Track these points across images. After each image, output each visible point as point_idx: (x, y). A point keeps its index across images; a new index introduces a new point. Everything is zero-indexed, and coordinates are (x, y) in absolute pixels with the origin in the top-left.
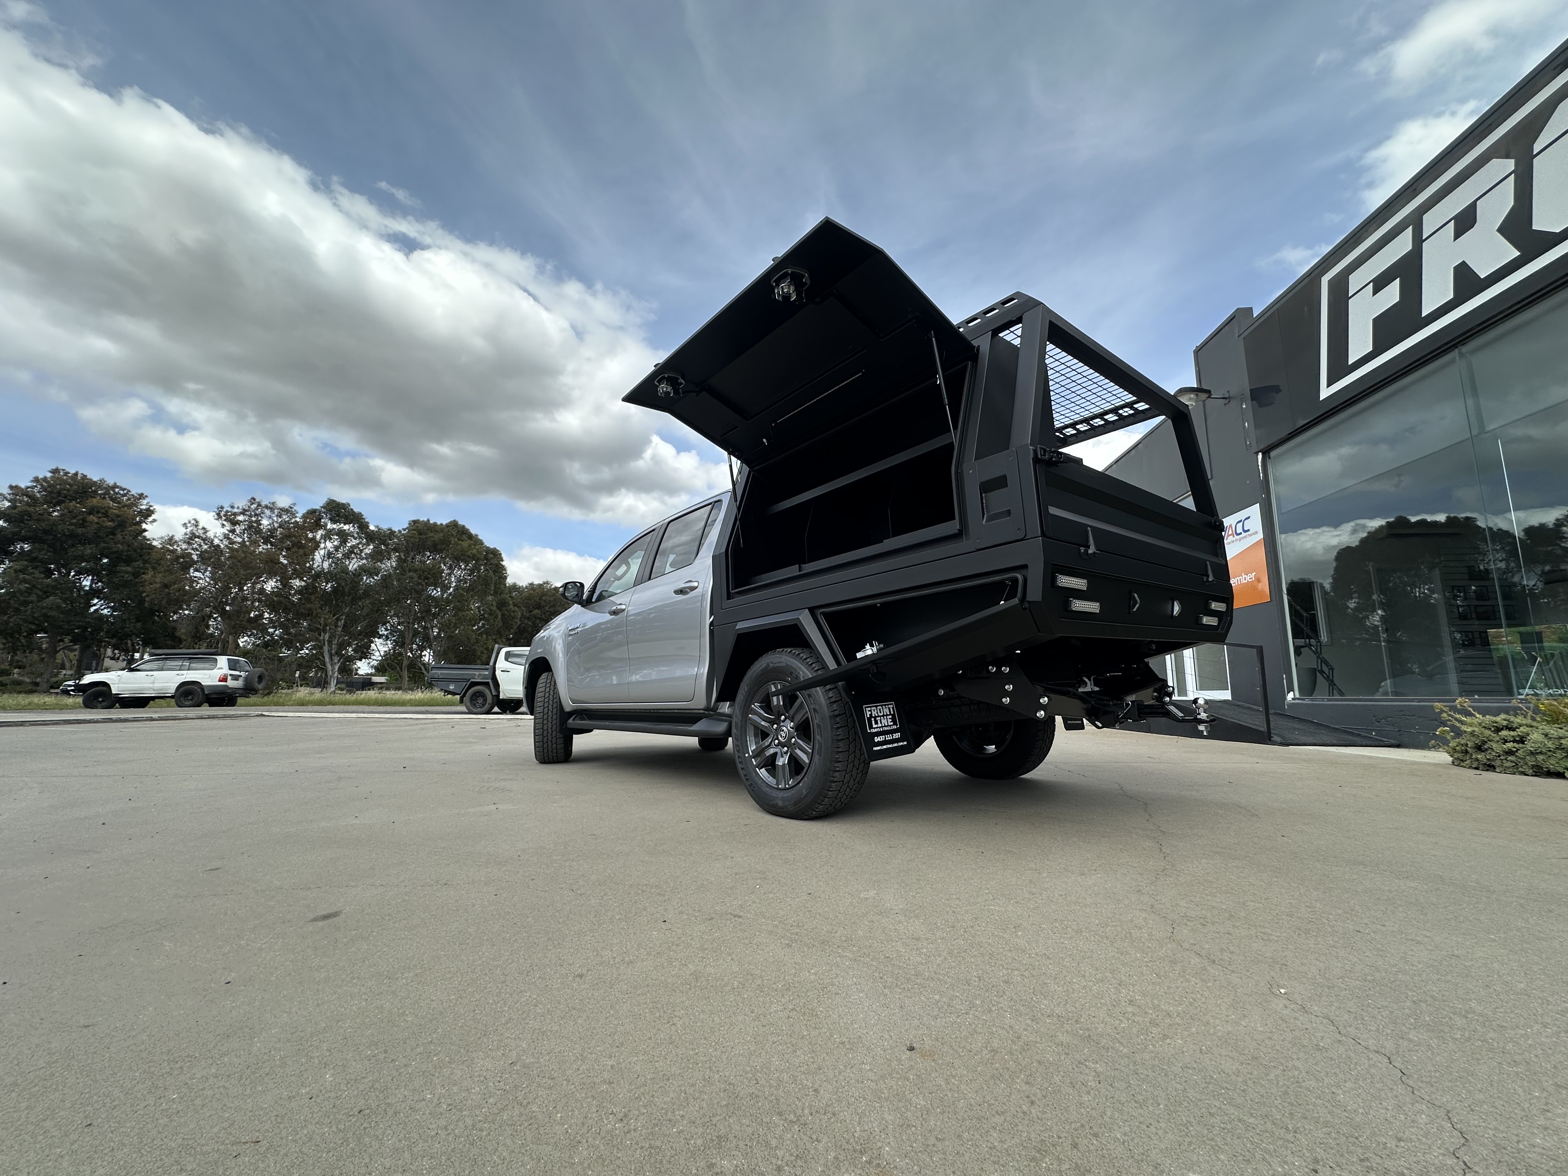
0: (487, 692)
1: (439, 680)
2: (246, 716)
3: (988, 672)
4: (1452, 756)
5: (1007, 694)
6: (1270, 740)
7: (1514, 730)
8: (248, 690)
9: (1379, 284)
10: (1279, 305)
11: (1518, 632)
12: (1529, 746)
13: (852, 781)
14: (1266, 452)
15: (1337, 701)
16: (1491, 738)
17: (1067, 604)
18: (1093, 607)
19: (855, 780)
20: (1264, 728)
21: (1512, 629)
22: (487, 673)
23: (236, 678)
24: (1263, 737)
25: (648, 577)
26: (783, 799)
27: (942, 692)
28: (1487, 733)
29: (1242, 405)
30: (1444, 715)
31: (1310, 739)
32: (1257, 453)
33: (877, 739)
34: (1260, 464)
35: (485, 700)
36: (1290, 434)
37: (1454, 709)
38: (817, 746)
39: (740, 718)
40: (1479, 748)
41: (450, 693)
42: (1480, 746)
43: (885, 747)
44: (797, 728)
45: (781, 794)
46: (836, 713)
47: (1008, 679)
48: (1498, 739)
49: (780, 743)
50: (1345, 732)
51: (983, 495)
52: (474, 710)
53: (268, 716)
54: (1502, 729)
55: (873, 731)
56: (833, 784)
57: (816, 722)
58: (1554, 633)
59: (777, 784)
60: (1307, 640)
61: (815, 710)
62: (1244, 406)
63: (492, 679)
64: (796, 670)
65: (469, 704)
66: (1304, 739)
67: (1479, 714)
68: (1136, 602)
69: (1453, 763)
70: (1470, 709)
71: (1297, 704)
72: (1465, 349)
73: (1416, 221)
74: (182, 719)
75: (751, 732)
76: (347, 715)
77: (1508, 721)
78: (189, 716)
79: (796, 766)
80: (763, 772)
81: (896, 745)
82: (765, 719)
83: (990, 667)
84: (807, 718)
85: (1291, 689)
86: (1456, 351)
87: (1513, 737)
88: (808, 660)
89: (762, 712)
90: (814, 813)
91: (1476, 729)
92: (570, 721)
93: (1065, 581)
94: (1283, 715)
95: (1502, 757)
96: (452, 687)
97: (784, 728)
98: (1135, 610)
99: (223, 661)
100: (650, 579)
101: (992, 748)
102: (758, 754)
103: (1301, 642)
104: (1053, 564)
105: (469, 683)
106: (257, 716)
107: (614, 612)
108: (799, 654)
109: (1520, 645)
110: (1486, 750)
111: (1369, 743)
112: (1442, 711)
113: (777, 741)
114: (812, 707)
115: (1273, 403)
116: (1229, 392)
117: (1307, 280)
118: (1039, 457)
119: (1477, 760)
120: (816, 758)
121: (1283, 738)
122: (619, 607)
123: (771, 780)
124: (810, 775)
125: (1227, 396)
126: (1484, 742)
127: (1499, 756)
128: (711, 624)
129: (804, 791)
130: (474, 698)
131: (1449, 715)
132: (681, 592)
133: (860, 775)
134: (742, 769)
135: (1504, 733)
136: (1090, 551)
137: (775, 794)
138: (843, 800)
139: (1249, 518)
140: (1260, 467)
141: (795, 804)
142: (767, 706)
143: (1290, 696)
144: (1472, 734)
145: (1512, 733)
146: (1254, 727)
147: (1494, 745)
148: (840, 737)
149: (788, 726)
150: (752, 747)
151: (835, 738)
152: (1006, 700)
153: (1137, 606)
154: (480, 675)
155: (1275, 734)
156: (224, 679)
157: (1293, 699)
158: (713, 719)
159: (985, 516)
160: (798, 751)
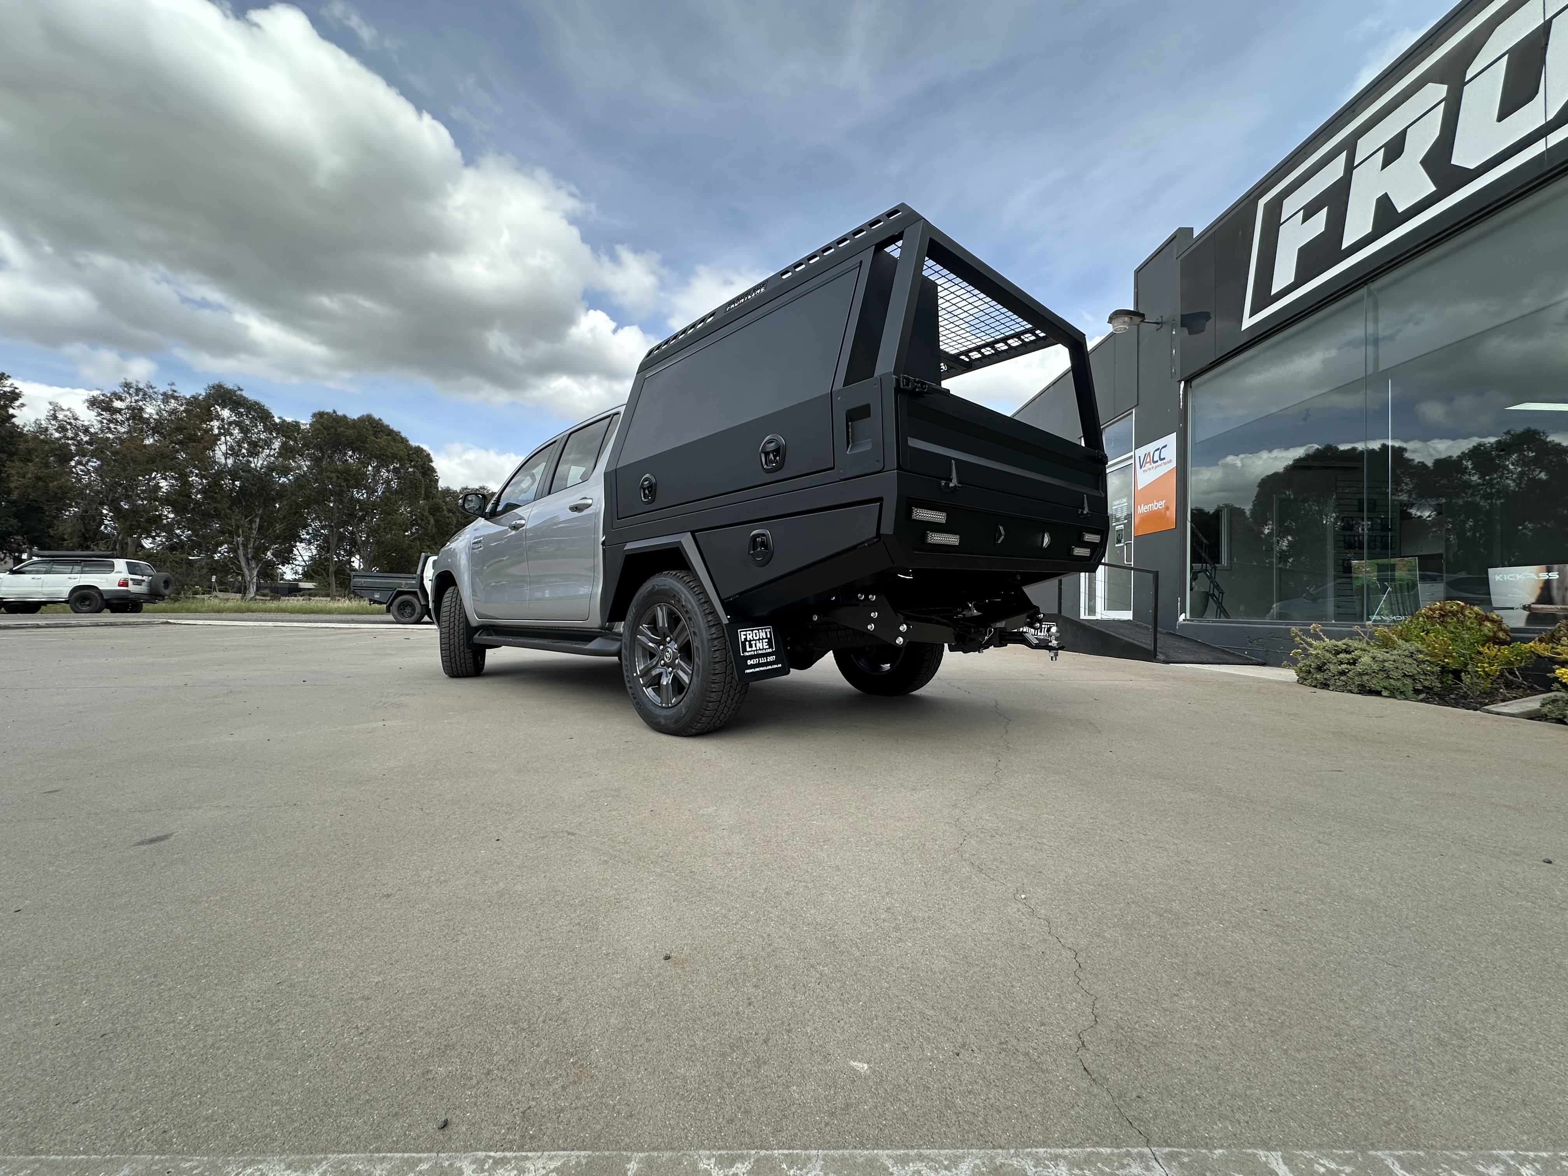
0: (415, 601)
1: (362, 588)
2: (149, 623)
3: (858, 599)
4: (1298, 675)
5: (872, 620)
6: (1155, 658)
7: (1350, 654)
8: (154, 595)
9: (1310, 211)
10: (1216, 227)
11: (1377, 564)
12: (1359, 668)
13: (729, 701)
14: (1188, 381)
15: (1222, 623)
16: (1330, 660)
17: (925, 536)
18: (953, 540)
19: (732, 700)
20: (1151, 648)
21: (1373, 561)
22: (414, 582)
23: (138, 583)
24: (1149, 655)
25: (547, 492)
26: (665, 717)
27: (815, 618)
28: (1328, 655)
29: (1172, 331)
30: (1298, 639)
31: (1191, 658)
32: (1180, 382)
33: (749, 662)
34: (1181, 393)
35: (414, 610)
36: (1211, 364)
37: (1307, 633)
38: (695, 668)
39: (629, 639)
40: (1320, 669)
41: (375, 602)
42: (1321, 667)
43: (757, 670)
44: (680, 649)
45: (664, 713)
46: (714, 636)
47: (874, 607)
48: (1335, 661)
49: (665, 664)
50: (1223, 651)
51: (850, 423)
52: (403, 620)
53: (175, 624)
54: (1341, 652)
55: (747, 654)
56: (710, 704)
57: (695, 644)
58: (1404, 566)
59: (661, 703)
60: (1204, 565)
61: (695, 633)
62: (1174, 333)
63: (420, 588)
64: (678, 593)
65: (396, 613)
66: (1185, 657)
67: (1327, 638)
68: (1000, 535)
69: (1298, 681)
70: (1321, 634)
71: (1187, 624)
72: (1374, 286)
73: (1350, 145)
74: (75, 626)
75: (639, 653)
76: (263, 623)
77: (1347, 645)
78: (84, 623)
79: (678, 686)
80: (649, 692)
81: (770, 667)
82: (652, 640)
83: (859, 595)
84: (689, 641)
85: (1183, 611)
86: (1366, 287)
87: (1348, 659)
88: (691, 584)
89: (649, 633)
90: (693, 731)
91: (1320, 652)
92: (476, 636)
93: (922, 514)
94: (1173, 634)
95: (1336, 677)
96: (377, 596)
97: (669, 650)
98: (999, 542)
99: (120, 564)
100: (549, 493)
101: (887, 666)
102: (646, 673)
103: (1198, 566)
104: (908, 498)
105: (395, 592)
106: (163, 623)
107: (514, 527)
108: (683, 577)
109: (1376, 574)
110: (1325, 670)
111: (1239, 661)
112: (1297, 635)
113: (663, 662)
114: (692, 630)
115: (1203, 331)
116: (1162, 317)
117: (1246, 201)
118: (902, 387)
119: (1316, 679)
120: (695, 678)
121: (1167, 657)
122: (518, 522)
123: (657, 700)
124: (690, 695)
125: (1160, 321)
126: (1324, 664)
127: (1334, 676)
128: (603, 543)
129: (683, 709)
130: (402, 607)
131: (1301, 639)
132: (576, 508)
133: (738, 695)
134: (631, 688)
135: (1342, 656)
136: (951, 485)
137: (658, 712)
138: (721, 718)
139: (1165, 446)
140: (1181, 396)
141: (676, 722)
142: (654, 628)
143: (1182, 617)
144: (1316, 656)
145: (1348, 656)
146: (1145, 646)
147: (1332, 667)
148: (717, 660)
149: (673, 647)
150: (640, 667)
151: (712, 660)
152: (871, 627)
153: (1002, 537)
154: (407, 584)
155: (1161, 653)
156: (125, 583)
157: (1184, 620)
158: (607, 638)
159: (850, 446)
160: (681, 673)
